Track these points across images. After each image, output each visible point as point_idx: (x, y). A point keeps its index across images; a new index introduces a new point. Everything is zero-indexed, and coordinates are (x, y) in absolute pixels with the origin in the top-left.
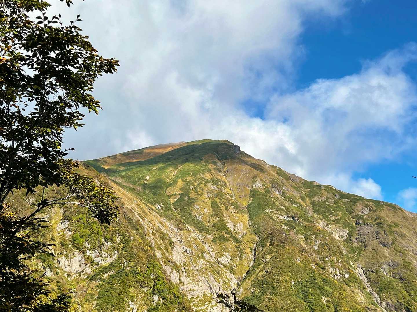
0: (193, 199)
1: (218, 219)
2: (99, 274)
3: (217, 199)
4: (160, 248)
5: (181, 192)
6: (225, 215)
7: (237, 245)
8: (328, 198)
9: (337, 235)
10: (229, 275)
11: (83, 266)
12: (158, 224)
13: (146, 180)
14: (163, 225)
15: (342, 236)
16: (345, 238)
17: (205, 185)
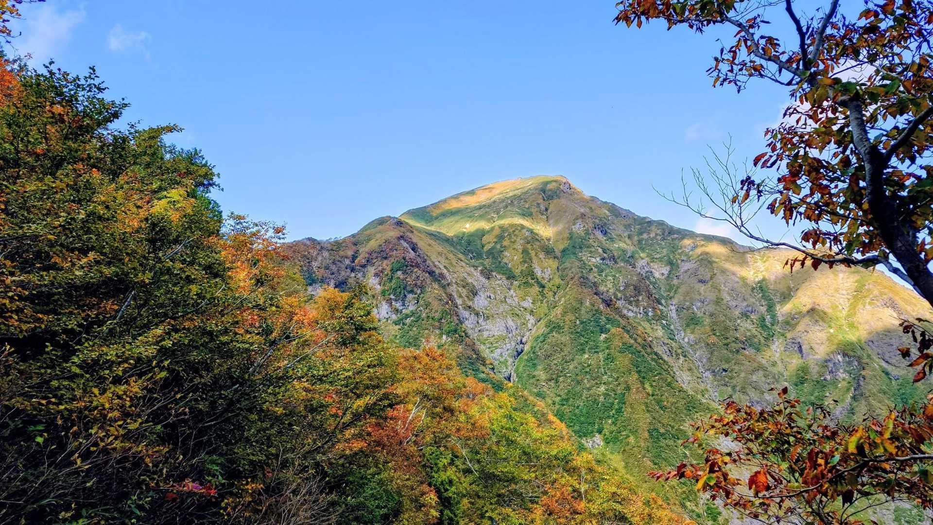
0: (505, 247)
1: (526, 265)
2: (402, 320)
3: (529, 246)
4: (461, 296)
5: (495, 240)
6: (534, 261)
7: (540, 290)
8: (657, 235)
9: (658, 273)
10: (528, 317)
11: (390, 313)
12: (464, 274)
13: (466, 228)
14: (469, 274)
15: (663, 274)
16: (666, 275)
17: (520, 231)
